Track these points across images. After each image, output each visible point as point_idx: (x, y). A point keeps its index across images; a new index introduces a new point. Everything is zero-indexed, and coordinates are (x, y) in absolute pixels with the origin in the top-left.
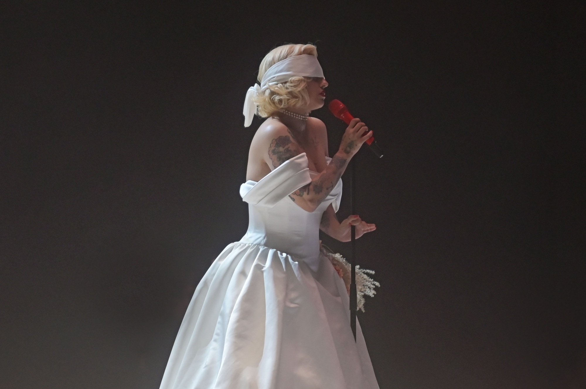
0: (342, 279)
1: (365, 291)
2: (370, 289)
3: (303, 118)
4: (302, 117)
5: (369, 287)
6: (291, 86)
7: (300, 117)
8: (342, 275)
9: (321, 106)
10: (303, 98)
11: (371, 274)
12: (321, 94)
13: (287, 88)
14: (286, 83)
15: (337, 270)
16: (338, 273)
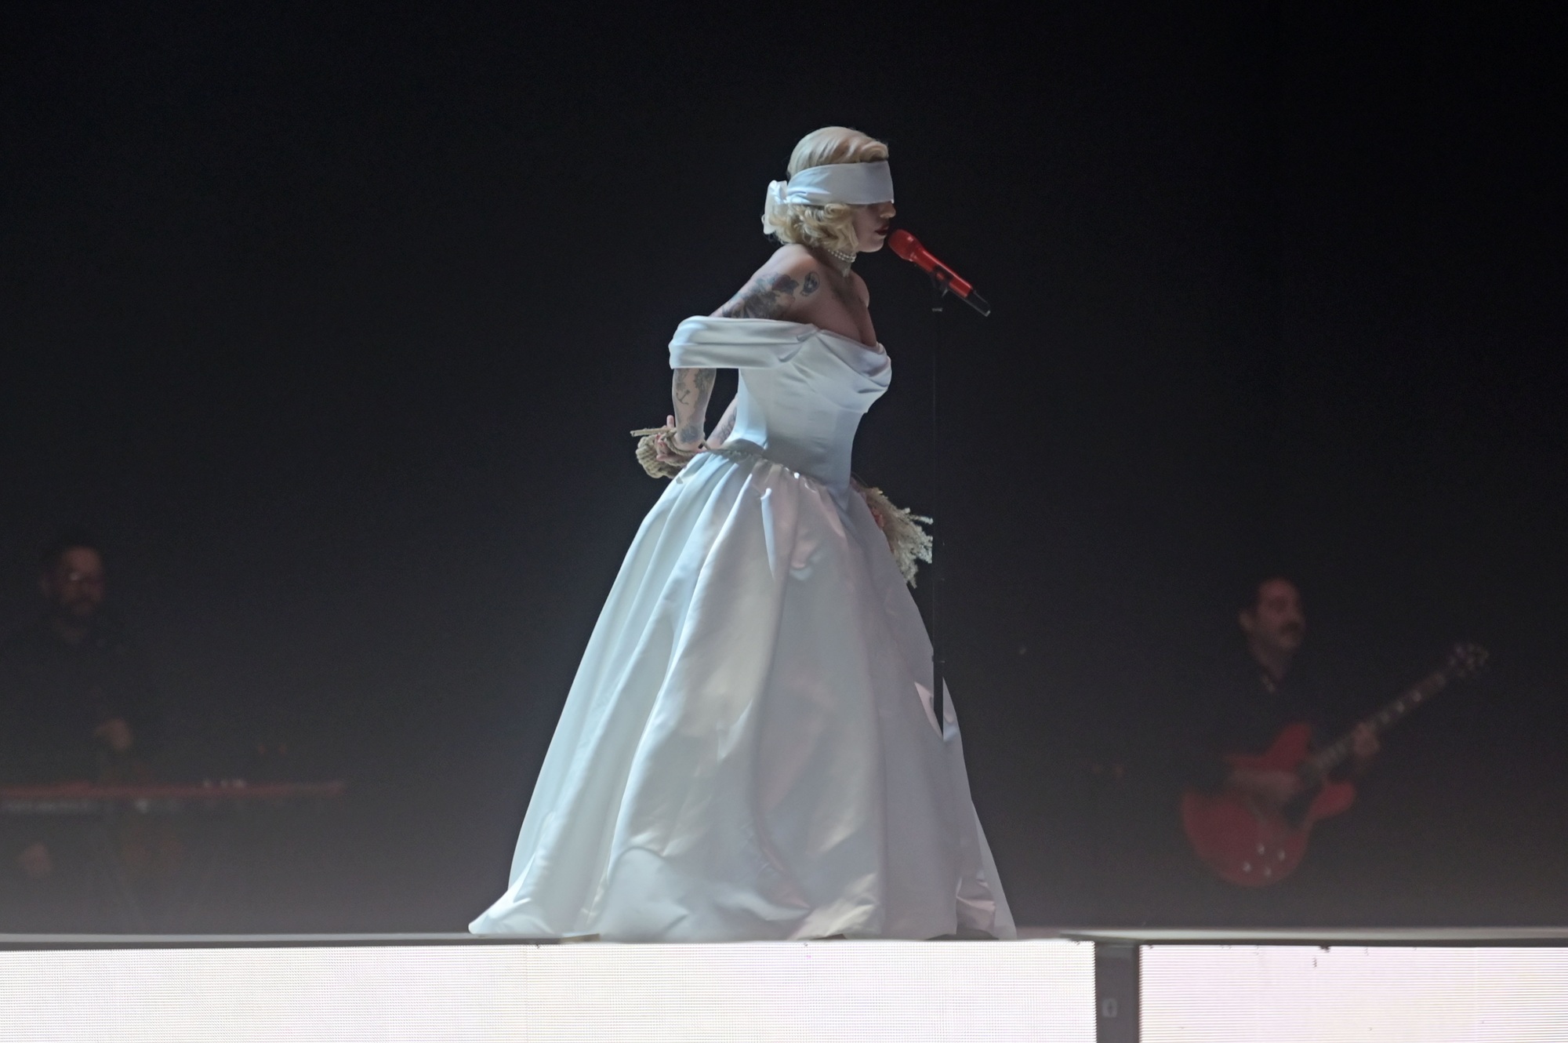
0: (882, 532)
1: (918, 553)
2: (927, 550)
3: (846, 258)
4: (845, 256)
5: (925, 547)
6: (829, 219)
7: (842, 256)
8: (883, 525)
9: (878, 248)
10: (846, 238)
11: (927, 524)
12: (880, 232)
13: (819, 219)
14: (821, 208)
15: (875, 516)
16: (877, 521)
